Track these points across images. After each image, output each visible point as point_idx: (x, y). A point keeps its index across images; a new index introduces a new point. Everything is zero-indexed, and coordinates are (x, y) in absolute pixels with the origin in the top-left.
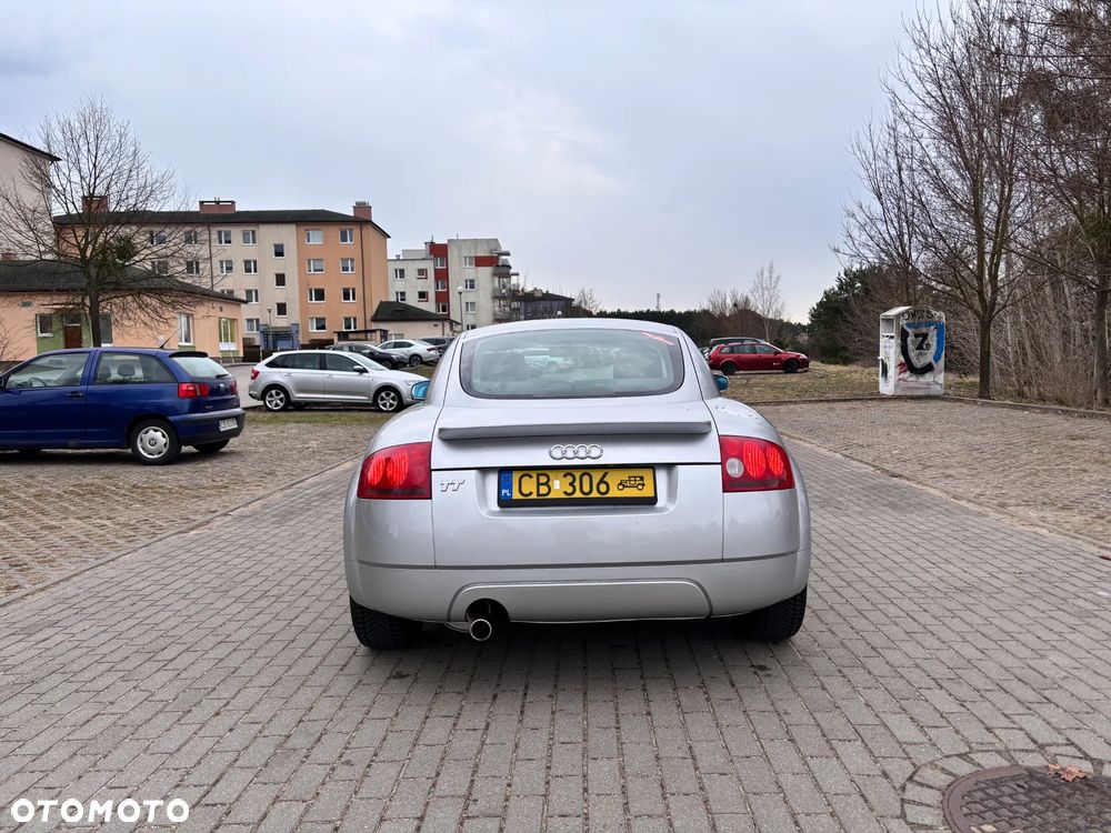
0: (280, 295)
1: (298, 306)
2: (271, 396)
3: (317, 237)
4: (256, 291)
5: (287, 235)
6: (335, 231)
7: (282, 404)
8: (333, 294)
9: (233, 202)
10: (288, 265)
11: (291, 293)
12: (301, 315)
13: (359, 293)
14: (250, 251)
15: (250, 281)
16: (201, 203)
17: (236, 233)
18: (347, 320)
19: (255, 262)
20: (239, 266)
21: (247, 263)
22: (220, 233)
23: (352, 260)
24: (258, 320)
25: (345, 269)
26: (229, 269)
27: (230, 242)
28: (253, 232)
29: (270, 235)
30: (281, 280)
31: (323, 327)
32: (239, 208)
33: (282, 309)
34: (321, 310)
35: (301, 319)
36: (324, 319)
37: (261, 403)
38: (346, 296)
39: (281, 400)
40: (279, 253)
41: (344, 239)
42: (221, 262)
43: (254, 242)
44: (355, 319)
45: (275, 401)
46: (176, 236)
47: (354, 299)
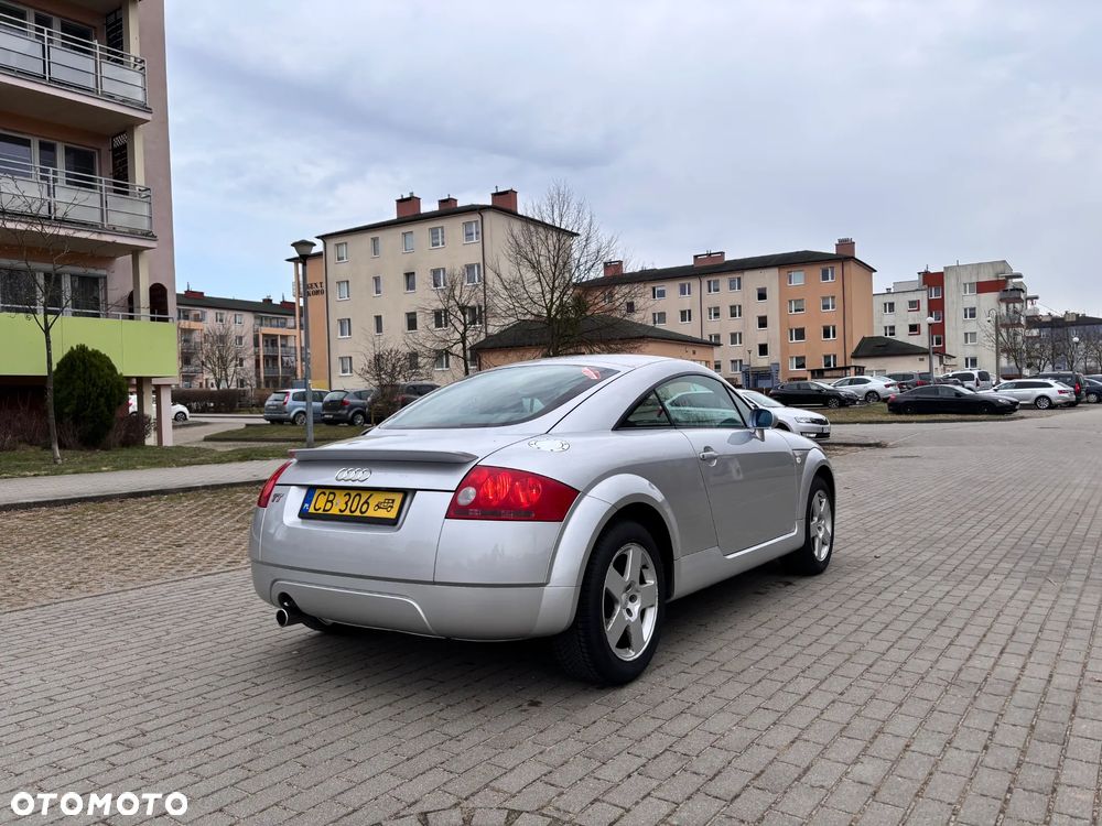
0: (762, 336)
1: (778, 347)
3: (798, 278)
4: (740, 334)
5: (769, 279)
6: (817, 271)
8: (814, 331)
9: (722, 253)
10: (771, 308)
11: (772, 335)
12: (782, 355)
13: (839, 330)
14: (735, 297)
15: (735, 325)
16: (696, 257)
17: (724, 281)
18: (827, 357)
19: (740, 307)
20: (725, 312)
21: (733, 308)
22: (709, 282)
23: (833, 297)
24: (741, 361)
25: (826, 307)
26: (717, 315)
27: (718, 290)
28: (739, 279)
29: (753, 280)
30: (763, 322)
31: (803, 366)
32: (727, 258)
33: (763, 350)
34: (799, 348)
35: (782, 360)
36: (804, 358)
38: (826, 334)
40: (762, 296)
41: (825, 277)
42: (710, 309)
43: (739, 288)
44: (835, 356)
46: (672, 288)
47: (834, 336)
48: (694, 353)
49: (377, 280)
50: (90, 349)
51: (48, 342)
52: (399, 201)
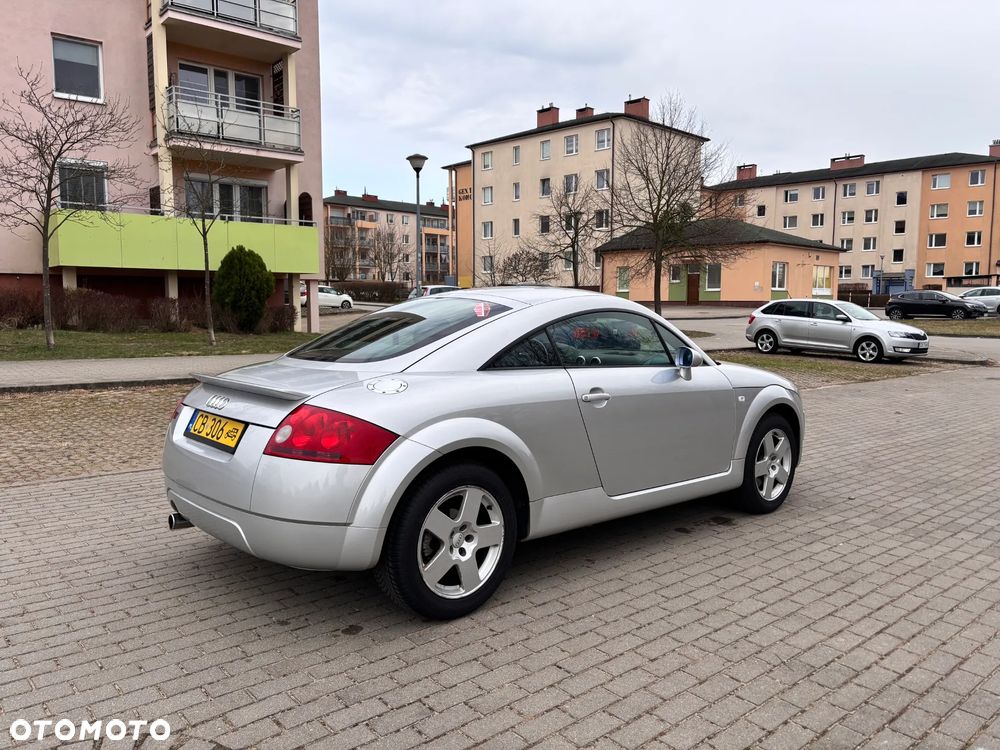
0: (899, 241)
1: (915, 252)
2: (763, 339)
3: (943, 181)
4: (875, 239)
5: (911, 183)
6: (964, 175)
7: (770, 347)
8: (956, 237)
9: (862, 156)
10: (910, 213)
11: (909, 241)
12: (918, 262)
13: (985, 237)
14: (872, 201)
15: (870, 229)
16: (833, 160)
17: (861, 185)
18: (969, 265)
19: (876, 211)
20: (860, 216)
21: (869, 212)
22: (845, 186)
23: (981, 202)
24: (873, 266)
25: (972, 212)
26: (851, 219)
27: (854, 194)
28: (878, 183)
29: (893, 184)
30: (900, 227)
31: (941, 273)
32: (867, 161)
33: (898, 255)
34: (938, 254)
35: (918, 266)
36: (943, 264)
37: (753, 345)
38: (970, 240)
39: (770, 343)
40: (902, 199)
41: (974, 180)
42: (844, 213)
43: (877, 192)
44: (978, 264)
45: (766, 344)
46: (805, 193)
47: (979, 242)
48: (818, 258)
49: (517, 186)
50: (247, 250)
51: (206, 244)
52: (539, 112)
